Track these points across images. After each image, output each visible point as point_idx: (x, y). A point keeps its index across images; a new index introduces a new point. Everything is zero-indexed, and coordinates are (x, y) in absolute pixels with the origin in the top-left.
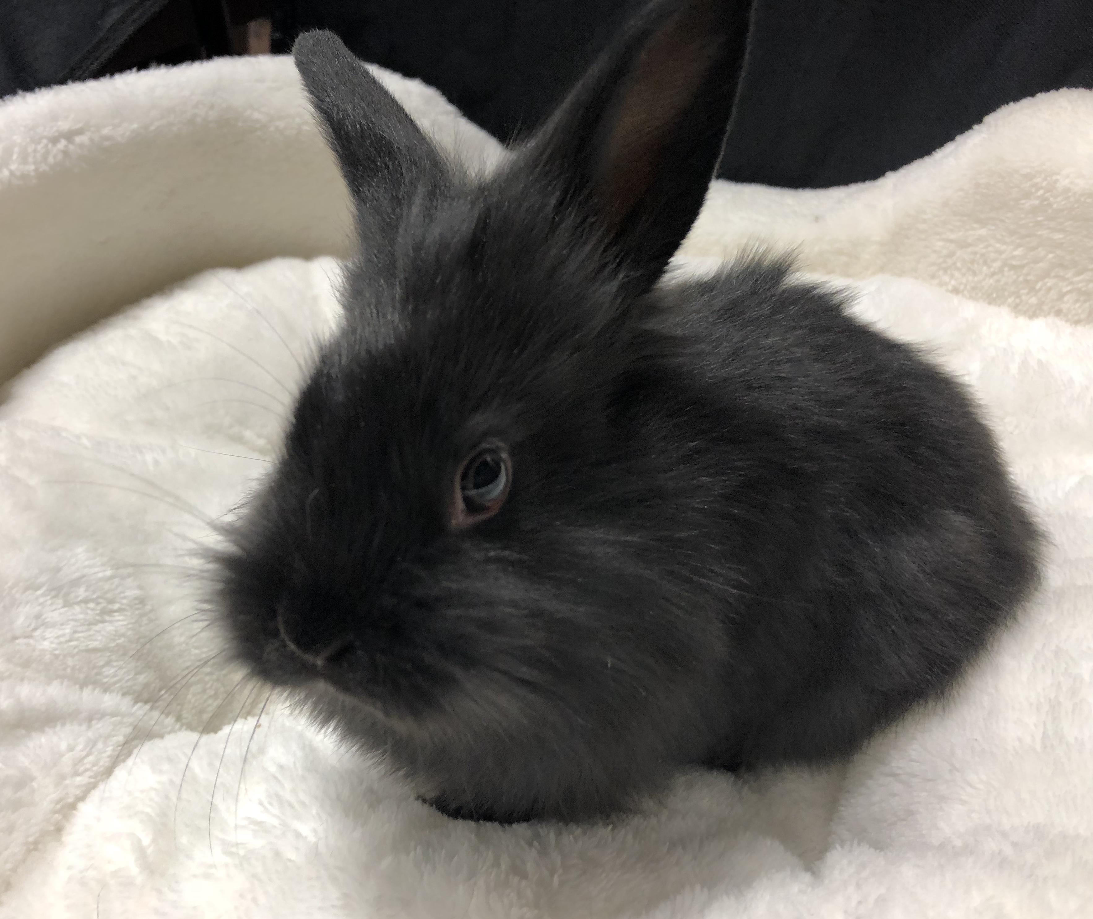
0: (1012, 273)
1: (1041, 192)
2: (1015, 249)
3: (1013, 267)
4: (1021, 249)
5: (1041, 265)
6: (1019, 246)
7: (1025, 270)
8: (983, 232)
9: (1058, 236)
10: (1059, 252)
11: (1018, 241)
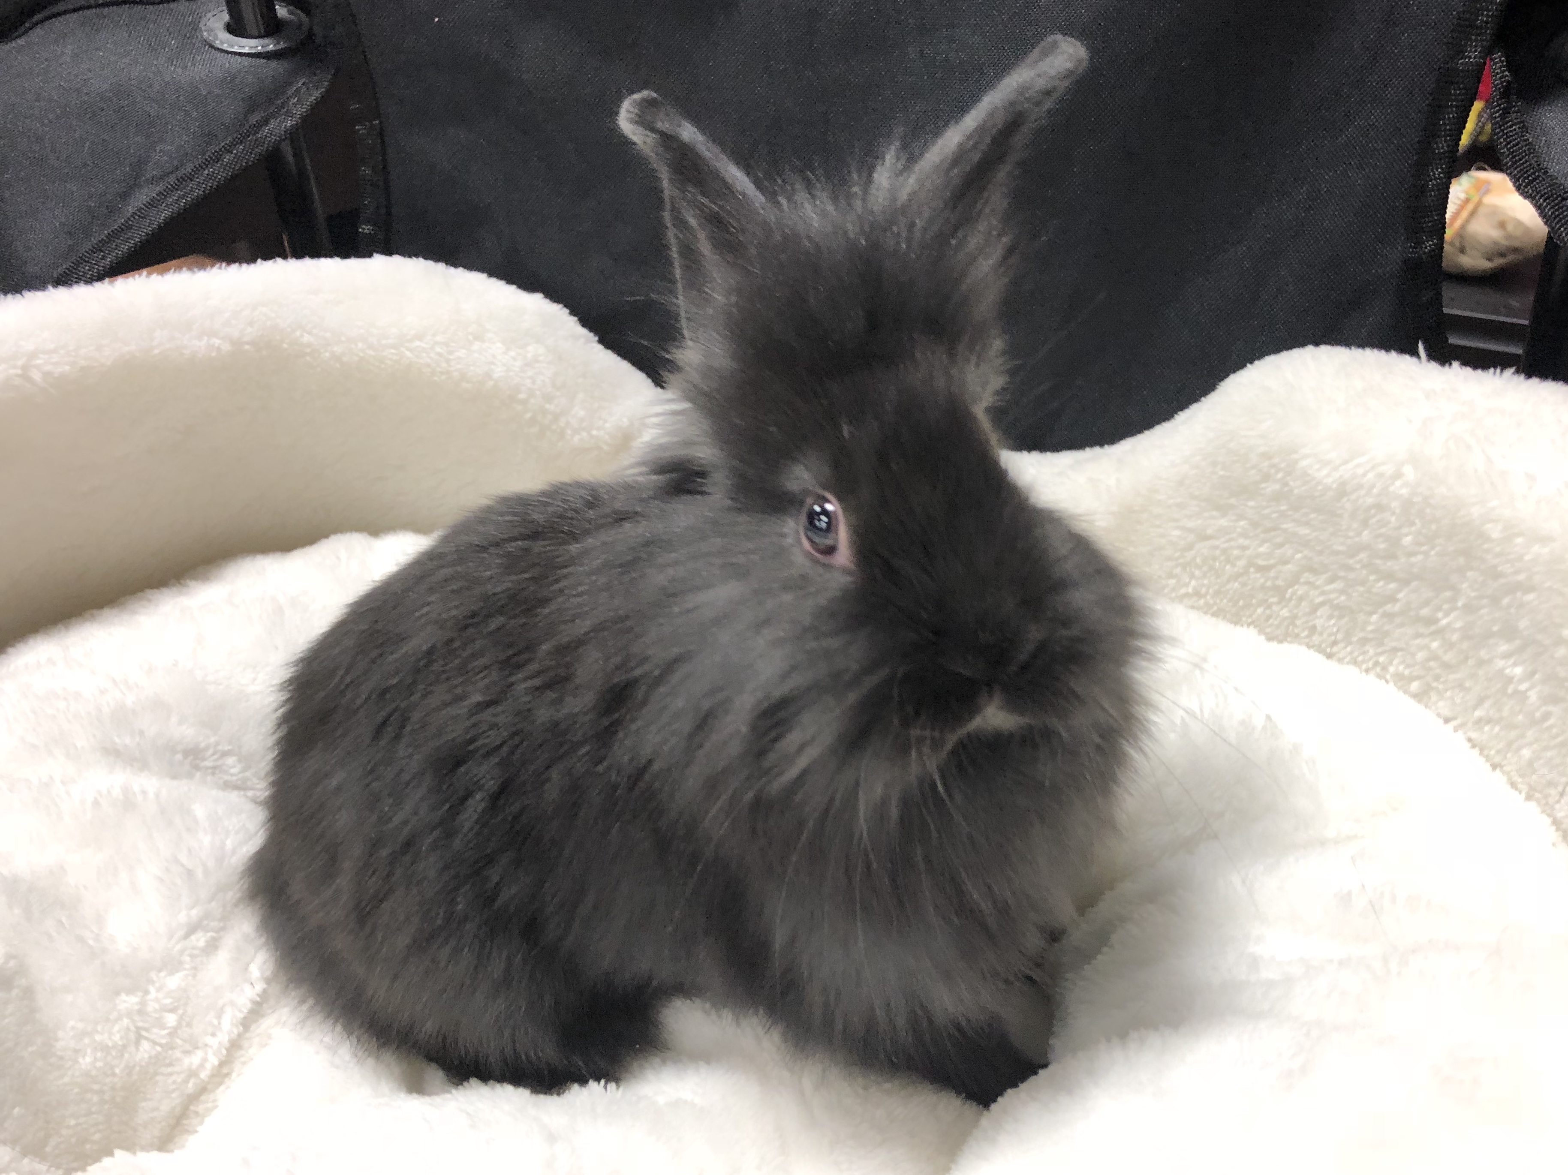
0: (1258, 575)
1: (1280, 475)
2: (1260, 545)
3: (1261, 569)
4: (1266, 545)
5: (1289, 567)
6: (1264, 541)
7: (1272, 574)
8: (1223, 522)
9: (1304, 531)
10: (1306, 552)
11: (1262, 536)
